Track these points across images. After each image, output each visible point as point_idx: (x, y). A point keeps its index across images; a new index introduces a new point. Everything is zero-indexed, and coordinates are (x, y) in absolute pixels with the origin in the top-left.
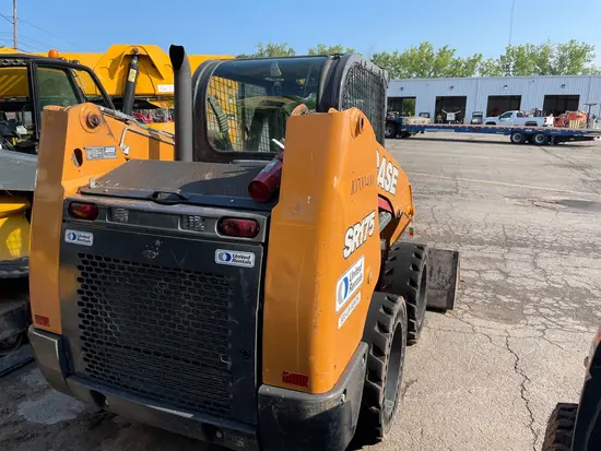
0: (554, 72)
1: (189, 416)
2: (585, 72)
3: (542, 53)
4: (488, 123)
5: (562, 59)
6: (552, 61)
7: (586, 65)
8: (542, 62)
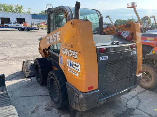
0: (15, 12)
1: (127, 89)
2: (23, 12)
3: (11, 7)
4: (5, 25)
5: (16, 9)
6: (14, 9)
7: (23, 11)
8: (11, 9)
